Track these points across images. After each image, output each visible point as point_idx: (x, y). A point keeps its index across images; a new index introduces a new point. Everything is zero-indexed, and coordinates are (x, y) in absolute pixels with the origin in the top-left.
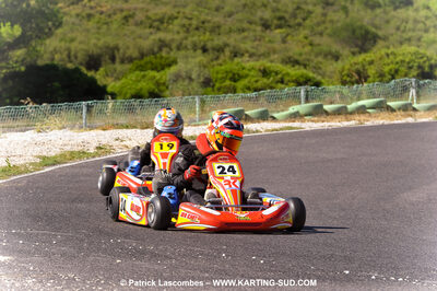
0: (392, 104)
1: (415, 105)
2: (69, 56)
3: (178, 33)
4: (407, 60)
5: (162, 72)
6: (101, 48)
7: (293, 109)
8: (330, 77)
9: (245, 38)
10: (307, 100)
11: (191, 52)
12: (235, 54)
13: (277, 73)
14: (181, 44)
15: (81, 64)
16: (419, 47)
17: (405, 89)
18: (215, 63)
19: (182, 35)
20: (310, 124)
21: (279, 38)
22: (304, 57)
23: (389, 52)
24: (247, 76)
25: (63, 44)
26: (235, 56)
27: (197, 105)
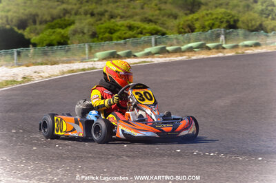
0: (209, 45)
1: (224, 46)
2: (7, 21)
3: (75, 4)
4: (219, 17)
5: (65, 30)
6: (27, 15)
7: (147, 50)
8: (172, 30)
9: (118, 6)
10: (156, 45)
11: (83, 17)
12: (112, 17)
13: (138, 28)
14: (77, 11)
15: (15, 25)
16: (227, 9)
17: (218, 36)
18: (99, 22)
19: (78, 6)
20: (158, 59)
21: (139, 6)
22: (155, 17)
23: (208, 12)
24: (119, 30)
27: (87, 49)
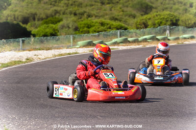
0: (158, 37)
1: (169, 38)
2: (14, 18)
3: (63, 7)
4: (166, 17)
5: (56, 25)
6: (29, 14)
7: (114, 41)
8: (131, 26)
9: (93, 9)
10: (120, 37)
11: (69, 16)
12: (89, 16)
13: (107, 24)
14: (65, 12)
15: (20, 21)
16: (170, 11)
17: (165, 31)
18: (80, 20)
19: (65, 8)
20: (122, 47)
21: (108, 9)
22: (120, 17)
23: (157, 14)
24: (94, 26)
25: (12, 12)
26: (89, 17)
27: (71, 39)
